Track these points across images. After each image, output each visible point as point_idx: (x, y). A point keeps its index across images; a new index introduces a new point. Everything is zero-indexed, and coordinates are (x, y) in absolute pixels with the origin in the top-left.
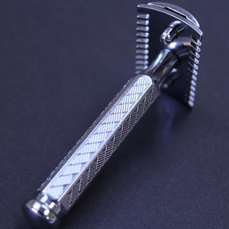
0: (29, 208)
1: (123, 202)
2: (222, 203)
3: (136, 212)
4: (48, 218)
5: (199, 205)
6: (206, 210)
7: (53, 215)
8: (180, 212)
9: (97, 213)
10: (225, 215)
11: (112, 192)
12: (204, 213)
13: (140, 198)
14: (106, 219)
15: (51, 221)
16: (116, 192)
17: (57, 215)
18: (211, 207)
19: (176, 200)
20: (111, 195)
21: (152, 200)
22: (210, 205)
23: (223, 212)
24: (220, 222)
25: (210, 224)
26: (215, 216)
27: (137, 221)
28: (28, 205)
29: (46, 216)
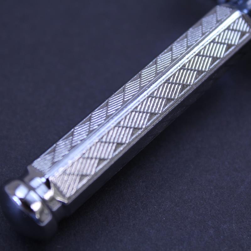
0: (9, 195)
1: (162, 210)
3: (181, 229)
4: (37, 216)
7: (46, 211)
9: (114, 226)
13: (191, 206)
14: (129, 237)
15: (42, 222)
16: (152, 190)
17: (52, 213)
21: (211, 211)
28: (8, 189)
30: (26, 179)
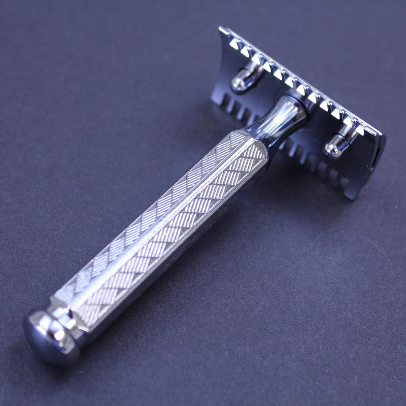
1: (179, 334)
2: (340, 346)
3: (197, 352)
4: (61, 345)
5: (302, 348)
6: (313, 356)
7: (69, 339)
8: (269, 357)
9: (134, 351)
10: (344, 368)
11: (163, 314)
12: (309, 362)
13: (207, 330)
15: (65, 350)
16: (169, 315)
17: (75, 341)
18: (322, 352)
19: (266, 336)
20: (160, 319)
21: (226, 334)
22: (321, 349)
23: (341, 362)
24: (334, 380)
25: (316, 382)
26: (325, 370)
27: (197, 370)
28: (32, 319)
29: (58, 342)
30: (49, 310)
